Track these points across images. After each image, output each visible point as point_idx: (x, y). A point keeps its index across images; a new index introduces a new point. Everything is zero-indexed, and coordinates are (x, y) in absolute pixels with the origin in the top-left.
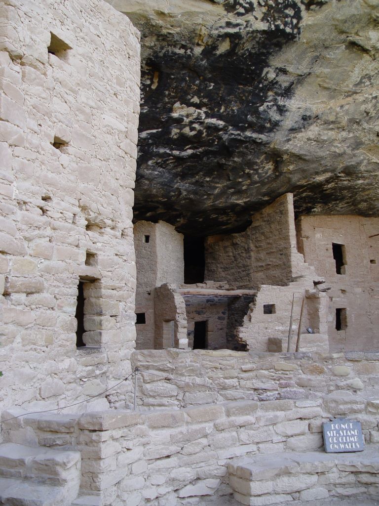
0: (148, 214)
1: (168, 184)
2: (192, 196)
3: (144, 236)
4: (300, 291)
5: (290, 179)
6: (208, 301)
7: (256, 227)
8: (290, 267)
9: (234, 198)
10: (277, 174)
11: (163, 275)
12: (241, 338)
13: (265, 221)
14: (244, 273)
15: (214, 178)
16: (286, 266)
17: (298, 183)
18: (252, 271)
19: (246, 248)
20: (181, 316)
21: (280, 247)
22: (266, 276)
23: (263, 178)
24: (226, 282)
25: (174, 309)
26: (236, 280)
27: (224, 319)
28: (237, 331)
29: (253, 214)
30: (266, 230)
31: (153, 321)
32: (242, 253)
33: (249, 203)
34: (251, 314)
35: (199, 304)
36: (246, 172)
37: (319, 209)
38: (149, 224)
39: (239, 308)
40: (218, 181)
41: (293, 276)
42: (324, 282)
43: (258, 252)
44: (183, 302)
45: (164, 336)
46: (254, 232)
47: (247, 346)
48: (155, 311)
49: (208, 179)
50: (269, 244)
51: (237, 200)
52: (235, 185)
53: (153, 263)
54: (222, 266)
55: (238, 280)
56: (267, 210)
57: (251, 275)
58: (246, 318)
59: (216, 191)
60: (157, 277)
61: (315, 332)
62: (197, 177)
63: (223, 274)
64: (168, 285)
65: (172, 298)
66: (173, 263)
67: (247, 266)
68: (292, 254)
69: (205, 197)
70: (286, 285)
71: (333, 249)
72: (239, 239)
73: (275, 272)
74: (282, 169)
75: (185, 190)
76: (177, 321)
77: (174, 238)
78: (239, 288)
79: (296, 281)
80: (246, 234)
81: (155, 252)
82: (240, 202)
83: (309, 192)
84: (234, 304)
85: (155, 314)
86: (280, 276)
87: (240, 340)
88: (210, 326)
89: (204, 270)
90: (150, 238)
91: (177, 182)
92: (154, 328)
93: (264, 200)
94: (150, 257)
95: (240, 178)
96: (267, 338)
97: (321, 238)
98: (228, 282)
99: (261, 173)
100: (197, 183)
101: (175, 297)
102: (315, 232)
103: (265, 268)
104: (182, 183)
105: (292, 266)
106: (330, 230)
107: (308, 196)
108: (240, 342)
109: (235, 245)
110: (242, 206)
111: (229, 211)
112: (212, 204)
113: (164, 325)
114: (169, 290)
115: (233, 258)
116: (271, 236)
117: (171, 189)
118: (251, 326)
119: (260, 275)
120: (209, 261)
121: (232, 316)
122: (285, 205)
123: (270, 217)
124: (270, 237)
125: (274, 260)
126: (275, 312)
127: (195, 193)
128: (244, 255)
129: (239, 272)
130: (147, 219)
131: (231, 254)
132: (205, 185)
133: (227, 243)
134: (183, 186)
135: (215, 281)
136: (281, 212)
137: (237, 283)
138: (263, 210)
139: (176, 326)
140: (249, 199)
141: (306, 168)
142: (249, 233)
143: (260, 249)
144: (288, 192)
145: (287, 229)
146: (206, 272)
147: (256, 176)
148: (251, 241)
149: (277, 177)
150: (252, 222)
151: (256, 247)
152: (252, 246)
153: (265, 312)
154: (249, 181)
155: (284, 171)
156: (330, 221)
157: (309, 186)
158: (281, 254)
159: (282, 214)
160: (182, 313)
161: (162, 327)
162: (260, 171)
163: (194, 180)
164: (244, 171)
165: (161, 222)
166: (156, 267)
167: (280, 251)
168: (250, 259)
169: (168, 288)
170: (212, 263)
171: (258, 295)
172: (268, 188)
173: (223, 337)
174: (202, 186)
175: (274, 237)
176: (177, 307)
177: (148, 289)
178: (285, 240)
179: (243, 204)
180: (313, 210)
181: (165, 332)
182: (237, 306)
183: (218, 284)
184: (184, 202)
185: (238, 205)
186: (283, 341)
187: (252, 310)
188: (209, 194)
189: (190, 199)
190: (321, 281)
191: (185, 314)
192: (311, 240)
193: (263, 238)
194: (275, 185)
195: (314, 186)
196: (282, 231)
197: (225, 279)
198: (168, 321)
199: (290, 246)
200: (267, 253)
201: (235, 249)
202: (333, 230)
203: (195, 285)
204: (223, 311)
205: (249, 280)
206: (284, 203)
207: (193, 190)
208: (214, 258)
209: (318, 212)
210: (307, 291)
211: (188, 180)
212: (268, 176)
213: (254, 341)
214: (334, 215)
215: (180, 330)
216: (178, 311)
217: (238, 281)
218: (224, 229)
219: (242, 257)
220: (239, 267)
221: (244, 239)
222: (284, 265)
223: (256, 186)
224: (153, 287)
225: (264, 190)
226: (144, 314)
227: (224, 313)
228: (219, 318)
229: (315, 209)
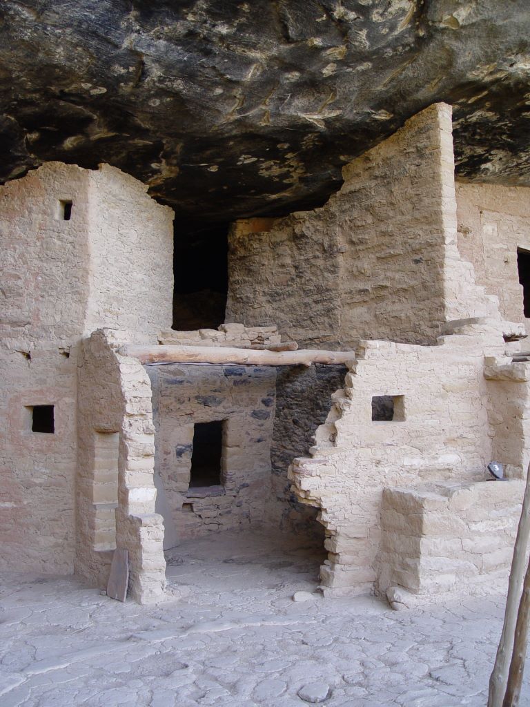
0: (69, 143)
1: (101, 32)
2: (179, 85)
3: (58, 203)
4: (471, 359)
5: (451, 56)
6: (228, 373)
7: (351, 192)
8: (440, 294)
9: (299, 102)
10: (421, 33)
11: (107, 307)
12: (307, 492)
13: (376, 178)
14: (320, 307)
15: (241, 28)
16: (432, 292)
17: (471, 76)
18: (338, 302)
19: (326, 246)
20: (139, 424)
21: (416, 244)
22: (376, 316)
23: (383, 44)
24: (274, 328)
25: (118, 401)
26: (297, 324)
27: (265, 416)
28: (294, 472)
29: (345, 163)
30: (378, 197)
31: (72, 427)
32: (315, 257)
33: (338, 124)
34: (338, 424)
35: (205, 381)
36: (336, 15)
37: (497, 166)
38: (73, 170)
39: (303, 391)
40: (253, 38)
41: (448, 319)
42: (525, 337)
43: (356, 256)
44: (144, 383)
45: (97, 472)
46: (347, 206)
47: (323, 513)
48: (78, 402)
49: (224, 30)
50: (384, 234)
51: (306, 111)
52: (304, 57)
53: (80, 274)
54: (266, 290)
55: (304, 323)
56: (382, 151)
57: (336, 312)
58: (321, 434)
59: (250, 75)
60: (88, 312)
61: (511, 473)
62: (190, 17)
63: (268, 309)
64: (107, 333)
65: (114, 371)
66: (140, 276)
67: (327, 290)
68: (447, 261)
69: (219, 91)
70: (433, 342)
71: (519, 260)
72: (307, 223)
73: (397, 307)
74: (437, 17)
75: (157, 61)
76: (125, 438)
77: (145, 215)
78: (305, 344)
79: (460, 332)
80: (327, 211)
81: (84, 245)
82: (314, 118)
83: (489, 110)
84: (290, 382)
85: (78, 410)
86: (413, 318)
87: (302, 495)
88: (233, 434)
89: (225, 300)
90: (74, 208)
91: (129, 30)
92: (75, 446)
93: (376, 121)
94: (72, 257)
95: (318, 33)
96: (379, 489)
97: (496, 234)
98: (279, 327)
99: (378, 24)
100: (190, 39)
101: (123, 369)
102: (483, 220)
103: (372, 296)
104: (144, 36)
105: (447, 292)
106: (512, 218)
107: (482, 124)
108: (304, 502)
109: (297, 238)
110: (321, 135)
111: (286, 146)
112: (238, 116)
113: (98, 442)
114: (107, 347)
115: (293, 271)
116: (391, 214)
117: (114, 53)
118: (336, 456)
119: (359, 313)
120: (237, 278)
121: (286, 410)
122: (431, 132)
123: (389, 166)
124: (388, 218)
125: (397, 276)
126: (402, 418)
127: (189, 75)
128: (320, 262)
129: (305, 305)
130: (69, 158)
131: (288, 261)
132: (216, 50)
133: (281, 236)
134: (149, 46)
135: (247, 324)
136: (420, 153)
137: (301, 331)
138: (373, 151)
139: (123, 451)
140: (338, 112)
141: (500, 23)
142: (333, 209)
143: (361, 247)
144: (439, 100)
145: (437, 196)
146: (229, 302)
147: (363, 33)
148: (338, 229)
149: (420, 42)
150: (342, 182)
151: (352, 243)
152: (341, 241)
153: (376, 417)
154: (342, 48)
155: (442, 25)
156: (514, 199)
157: (494, 88)
158: (417, 262)
159: (421, 156)
160: (142, 415)
161: (93, 448)
162: (375, 17)
163: (180, 28)
164: (329, 11)
165: (105, 166)
166: (86, 283)
167: (415, 251)
168: (333, 272)
169: (106, 342)
170: (245, 282)
171: (359, 368)
172: (392, 80)
173: (262, 460)
174: (208, 53)
175: (399, 217)
176: (128, 396)
177: (65, 343)
178: (429, 223)
179: (321, 127)
180: (483, 166)
181: (98, 460)
182: (298, 386)
183: (254, 332)
184: (158, 102)
185: (308, 127)
186: (426, 506)
187: (340, 413)
188: (230, 81)
189: (176, 94)
190: (517, 334)
191: (150, 415)
192: (473, 239)
193: (370, 220)
194: (410, 74)
195: (508, 87)
196: (421, 200)
197: (274, 319)
198: (105, 432)
199: (444, 238)
200: (378, 258)
201: (299, 249)
202: (520, 218)
203: (196, 333)
204: (265, 397)
205: (331, 326)
206: (429, 130)
207: (180, 61)
208: (249, 271)
209: (493, 173)
210: (488, 361)
211: (162, 23)
212: (397, 39)
213: (342, 499)
214: (523, 185)
215: (133, 462)
216: (128, 408)
217: (303, 327)
218: (275, 201)
219: (314, 269)
220: (307, 293)
221: (320, 223)
222: (425, 288)
223: (360, 68)
224: (76, 338)
225: (380, 88)
226: (53, 406)
227: (266, 403)
228: (255, 414)
229: (488, 165)
